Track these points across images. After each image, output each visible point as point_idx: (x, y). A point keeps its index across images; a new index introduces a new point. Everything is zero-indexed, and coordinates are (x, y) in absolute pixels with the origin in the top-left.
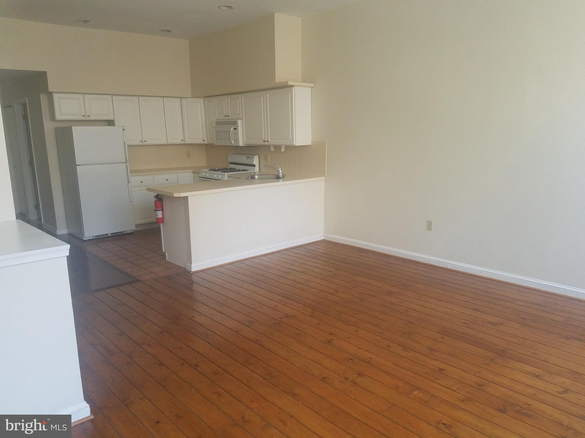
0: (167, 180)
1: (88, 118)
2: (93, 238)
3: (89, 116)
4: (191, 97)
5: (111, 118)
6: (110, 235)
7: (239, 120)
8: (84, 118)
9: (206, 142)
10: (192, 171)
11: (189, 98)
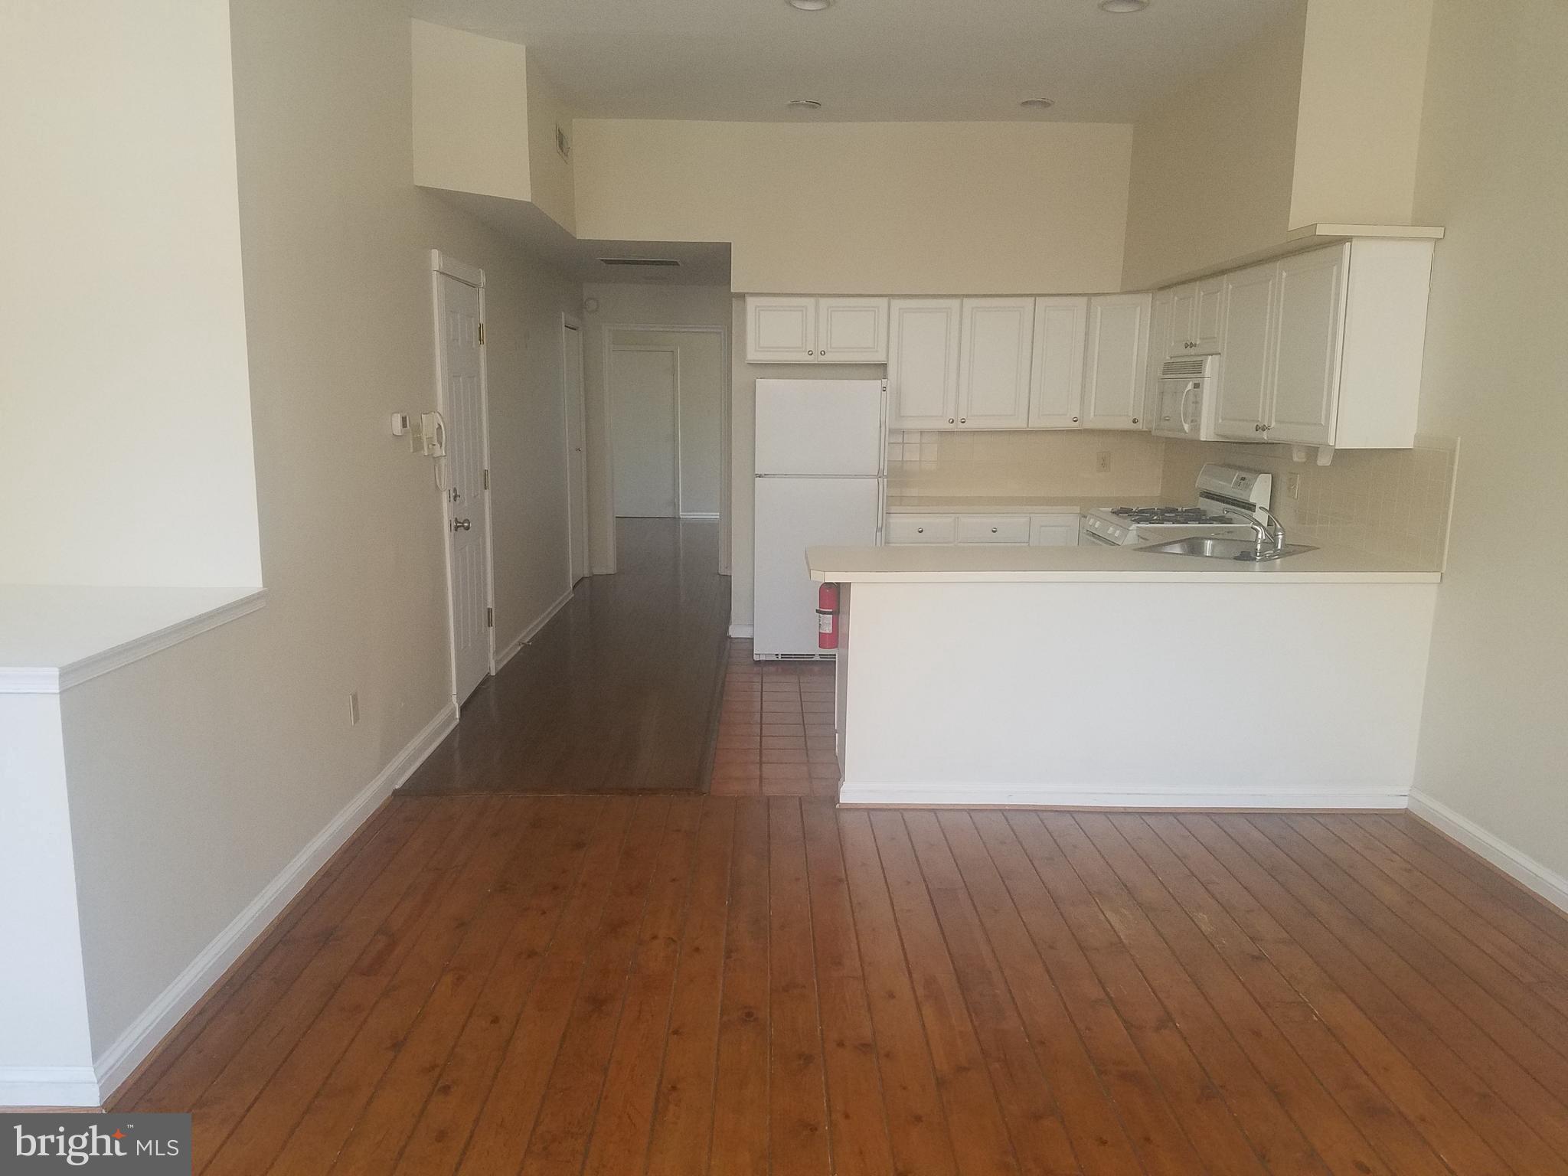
0: (994, 532)
1: (822, 359)
2: (775, 658)
3: (823, 353)
4: (1119, 291)
5: (880, 358)
6: (817, 658)
7: (1210, 357)
8: (810, 359)
9: (1139, 426)
10: (1077, 509)
11: (1114, 294)
